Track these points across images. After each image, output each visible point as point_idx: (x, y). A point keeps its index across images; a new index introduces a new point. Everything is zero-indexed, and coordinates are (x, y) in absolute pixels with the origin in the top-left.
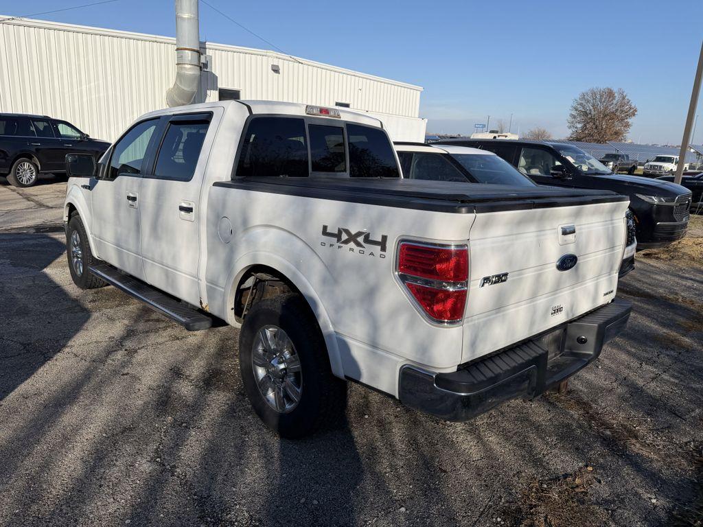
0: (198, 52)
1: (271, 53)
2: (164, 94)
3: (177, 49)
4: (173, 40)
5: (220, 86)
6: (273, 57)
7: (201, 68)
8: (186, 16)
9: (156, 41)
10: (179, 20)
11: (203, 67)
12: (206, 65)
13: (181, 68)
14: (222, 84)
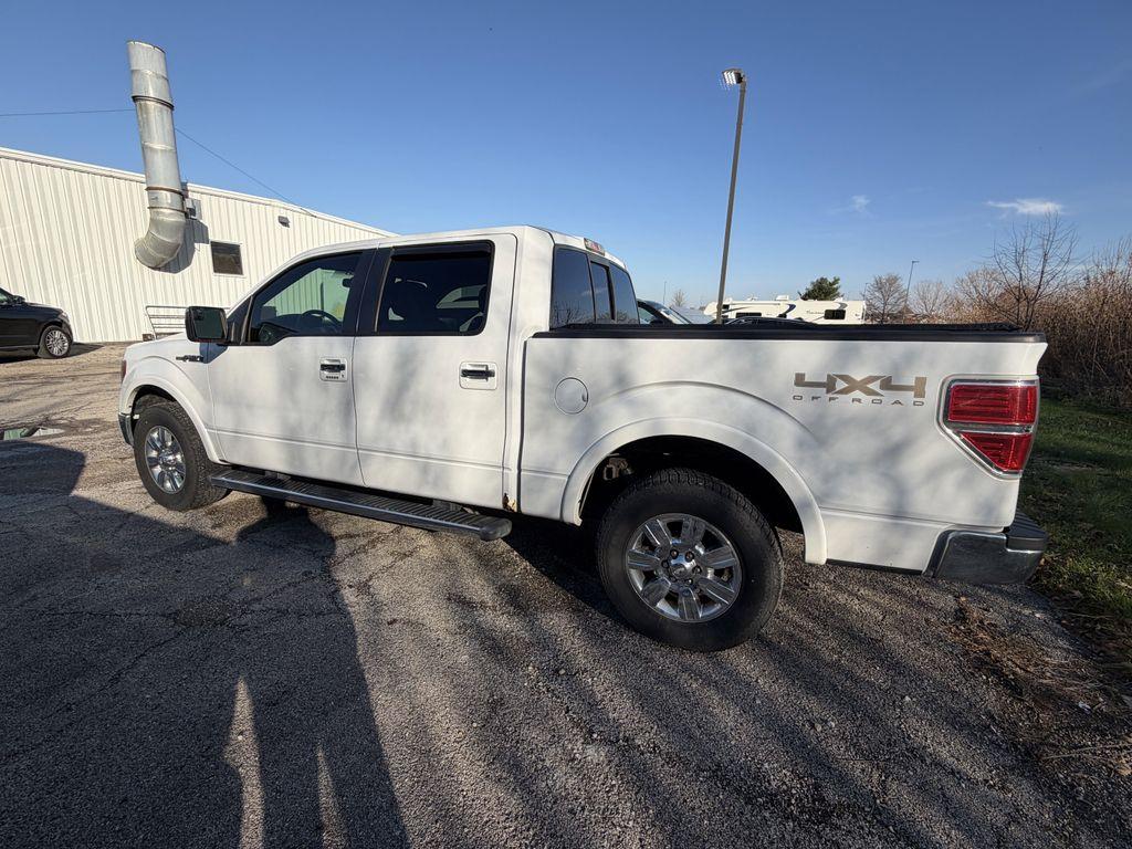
0: (180, 193)
1: (276, 202)
2: (132, 247)
3: (148, 189)
4: (142, 177)
5: (211, 238)
6: (279, 208)
7: (186, 214)
8: (157, 146)
9: (111, 176)
10: (148, 154)
11: (189, 213)
12: (193, 211)
13: (158, 213)
14: (214, 236)
